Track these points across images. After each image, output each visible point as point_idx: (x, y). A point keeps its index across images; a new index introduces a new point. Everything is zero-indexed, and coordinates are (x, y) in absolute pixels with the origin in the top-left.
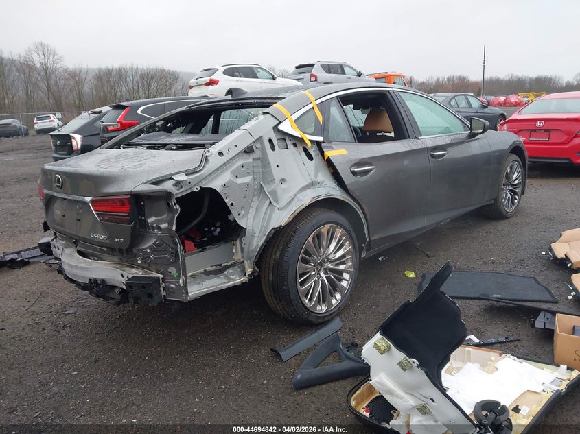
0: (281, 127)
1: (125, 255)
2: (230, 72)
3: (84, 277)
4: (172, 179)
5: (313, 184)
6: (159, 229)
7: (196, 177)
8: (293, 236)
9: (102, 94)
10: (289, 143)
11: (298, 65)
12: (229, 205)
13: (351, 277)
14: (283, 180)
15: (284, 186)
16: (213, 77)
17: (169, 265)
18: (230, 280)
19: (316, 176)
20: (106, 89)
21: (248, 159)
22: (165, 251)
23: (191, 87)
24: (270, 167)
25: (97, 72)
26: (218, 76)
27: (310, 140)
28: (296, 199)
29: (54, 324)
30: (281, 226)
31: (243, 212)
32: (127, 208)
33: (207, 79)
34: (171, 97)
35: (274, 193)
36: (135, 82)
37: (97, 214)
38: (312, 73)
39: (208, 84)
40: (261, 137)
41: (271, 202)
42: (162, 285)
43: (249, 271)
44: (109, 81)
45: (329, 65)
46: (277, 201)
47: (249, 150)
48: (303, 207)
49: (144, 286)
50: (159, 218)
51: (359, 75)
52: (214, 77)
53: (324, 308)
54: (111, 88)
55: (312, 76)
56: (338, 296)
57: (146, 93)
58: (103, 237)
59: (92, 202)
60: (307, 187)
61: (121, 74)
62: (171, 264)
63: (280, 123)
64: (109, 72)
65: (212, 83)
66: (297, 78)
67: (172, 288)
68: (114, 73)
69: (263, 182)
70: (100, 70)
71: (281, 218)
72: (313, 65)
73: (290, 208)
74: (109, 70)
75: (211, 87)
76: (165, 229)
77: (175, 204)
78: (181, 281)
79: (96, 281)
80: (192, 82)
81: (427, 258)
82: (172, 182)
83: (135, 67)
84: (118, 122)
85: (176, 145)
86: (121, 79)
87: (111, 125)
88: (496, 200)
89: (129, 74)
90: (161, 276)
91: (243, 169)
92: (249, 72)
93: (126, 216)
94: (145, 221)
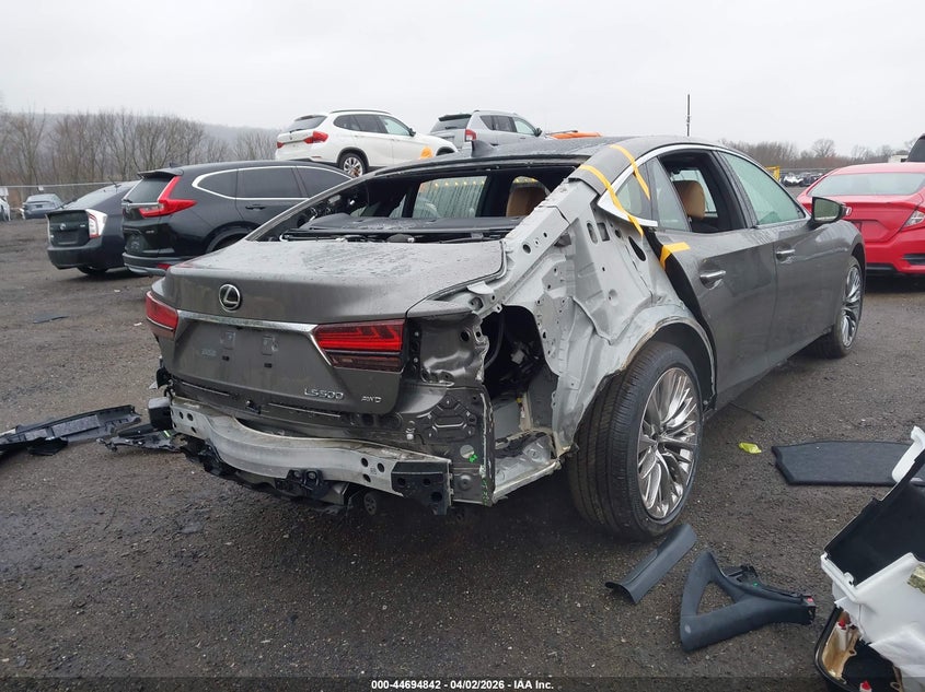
0: (601, 204)
1: (376, 425)
2: (345, 122)
3: (277, 468)
4: (466, 290)
5: (653, 300)
6: (448, 377)
7: (501, 288)
8: (628, 388)
9: (70, 157)
10: (610, 231)
11: (443, 116)
12: (541, 334)
13: (694, 456)
14: (612, 293)
15: (614, 302)
16: (318, 129)
17: (463, 441)
18: (536, 467)
19: (655, 288)
20: (76, 148)
21: (559, 259)
22: (459, 417)
23: (280, 145)
24: (594, 270)
25: (62, 120)
26: (326, 127)
27: (642, 226)
28: (633, 325)
29: (173, 553)
30: (618, 371)
31: (554, 348)
32: (396, 342)
33: (309, 133)
34: (223, 163)
35: (601, 314)
36: (127, 140)
37: (328, 354)
38: (468, 128)
39: (311, 140)
40: (577, 220)
41: (594, 330)
42: (449, 477)
43: (562, 449)
44: (81, 136)
45: (492, 117)
46: (605, 329)
47: (562, 243)
48: (647, 339)
49: (427, 480)
50: (444, 359)
51: (537, 133)
52: (320, 129)
53: (665, 509)
54: (86, 148)
55: (468, 133)
56: (679, 489)
57: (148, 157)
58: (335, 396)
59: (316, 333)
60: (645, 305)
61: (104, 124)
62: (467, 440)
63: (598, 196)
64: (81, 121)
65: (318, 138)
66: (444, 135)
67: (465, 481)
68: (91, 120)
69: (578, 297)
70: (67, 118)
71: (616, 358)
72: (469, 116)
73: (625, 340)
74: (81, 117)
75: (316, 146)
76: (461, 378)
77: (478, 335)
78: (482, 469)
79: (305, 473)
80: (282, 137)
81: (761, 423)
82: (466, 297)
83: (127, 113)
84: (161, 202)
85: (413, 235)
86: (102, 132)
87: (147, 206)
88: (833, 327)
89: (118, 124)
90: (449, 461)
91: (556, 274)
92: (373, 123)
93: (394, 356)
94: (419, 365)
